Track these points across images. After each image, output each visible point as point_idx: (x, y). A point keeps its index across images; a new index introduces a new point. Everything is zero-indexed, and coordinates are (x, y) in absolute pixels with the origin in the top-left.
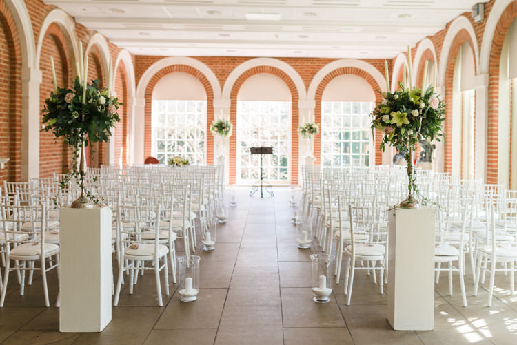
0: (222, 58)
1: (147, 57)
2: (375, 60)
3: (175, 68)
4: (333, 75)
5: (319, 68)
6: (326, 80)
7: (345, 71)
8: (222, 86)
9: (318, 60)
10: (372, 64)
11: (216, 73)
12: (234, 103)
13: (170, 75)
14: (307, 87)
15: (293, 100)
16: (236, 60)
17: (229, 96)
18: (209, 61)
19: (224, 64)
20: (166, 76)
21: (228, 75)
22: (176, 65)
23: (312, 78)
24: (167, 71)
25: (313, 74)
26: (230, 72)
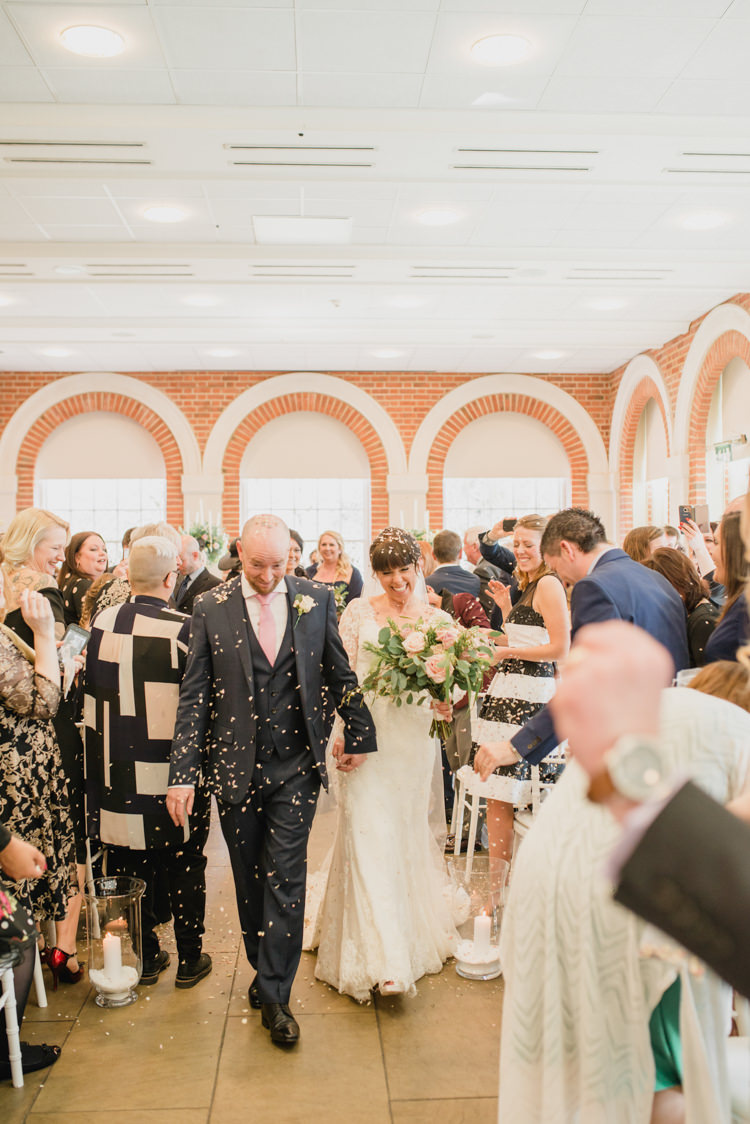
0: (202, 375)
1: (21, 375)
2: (568, 377)
3: (89, 401)
4: (471, 413)
5: (437, 396)
6: (454, 426)
7: (499, 404)
8: (203, 442)
9: (434, 376)
10: (562, 386)
11: (187, 410)
12: (231, 483)
13: (78, 418)
14: (408, 441)
15: (375, 475)
16: (235, 380)
17: (220, 466)
18: (171, 381)
19: (207, 391)
20: (67, 422)
21: (217, 416)
22: (92, 394)
23: (420, 422)
24: (70, 409)
25: (423, 411)
26: (221, 410)
